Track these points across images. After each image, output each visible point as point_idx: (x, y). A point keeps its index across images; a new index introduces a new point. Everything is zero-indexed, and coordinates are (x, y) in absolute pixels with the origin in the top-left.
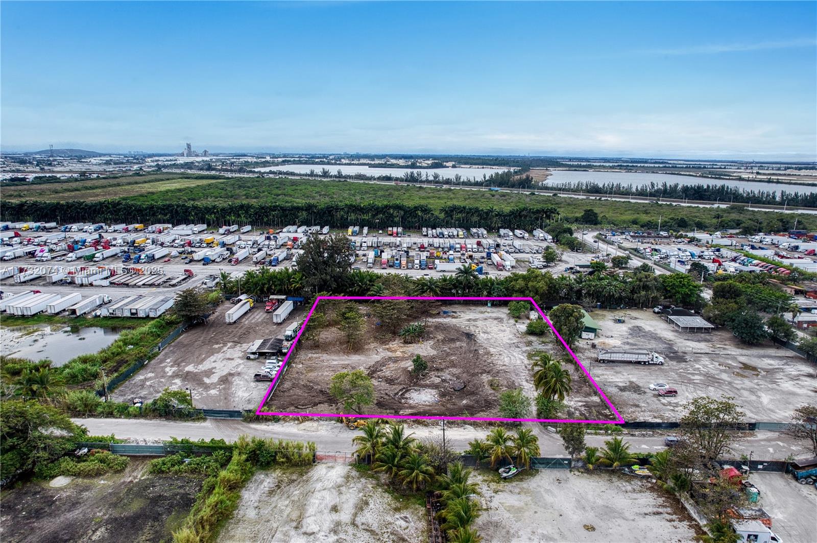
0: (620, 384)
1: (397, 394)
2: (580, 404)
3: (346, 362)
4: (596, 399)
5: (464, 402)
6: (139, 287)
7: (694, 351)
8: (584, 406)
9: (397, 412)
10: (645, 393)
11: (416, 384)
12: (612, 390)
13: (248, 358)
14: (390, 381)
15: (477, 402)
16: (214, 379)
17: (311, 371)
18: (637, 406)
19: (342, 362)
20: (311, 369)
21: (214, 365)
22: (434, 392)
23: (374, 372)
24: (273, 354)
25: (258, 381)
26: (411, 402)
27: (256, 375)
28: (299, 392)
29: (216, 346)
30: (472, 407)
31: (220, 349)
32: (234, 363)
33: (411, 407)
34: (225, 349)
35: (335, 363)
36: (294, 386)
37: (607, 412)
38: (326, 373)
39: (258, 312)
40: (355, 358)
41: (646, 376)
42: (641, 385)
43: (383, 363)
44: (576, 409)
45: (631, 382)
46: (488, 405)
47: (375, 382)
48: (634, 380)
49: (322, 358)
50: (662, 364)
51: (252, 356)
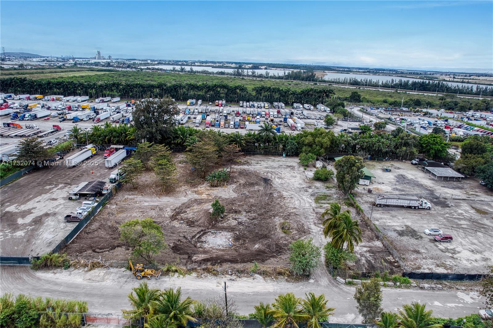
0: (398, 229)
1: (194, 237)
2: (365, 249)
3: (156, 204)
4: (378, 244)
5: (257, 246)
6: (12, 137)
7: (453, 197)
8: (369, 251)
9: (190, 257)
10: (421, 237)
11: (214, 227)
12: (392, 235)
13: (70, 199)
14: (191, 223)
15: (269, 246)
16: (29, 219)
17: (122, 212)
18: (418, 252)
19: (152, 204)
20: (122, 210)
21: (36, 205)
22: (229, 235)
23: (178, 213)
24: (92, 195)
25: (68, 222)
26: (206, 246)
27: (68, 216)
28: (102, 233)
29: (48, 187)
30: (264, 252)
31: (50, 189)
32: (56, 203)
33: (205, 252)
34: (55, 189)
35: (146, 204)
36: (101, 227)
37: (390, 258)
38: (135, 214)
39: (98, 158)
40: (165, 200)
41: (418, 220)
42: (416, 229)
43: (187, 205)
44: (362, 255)
45: (407, 227)
46: (279, 250)
47: (176, 224)
48: (409, 224)
49: (136, 200)
50: (429, 209)
51: (74, 197)
